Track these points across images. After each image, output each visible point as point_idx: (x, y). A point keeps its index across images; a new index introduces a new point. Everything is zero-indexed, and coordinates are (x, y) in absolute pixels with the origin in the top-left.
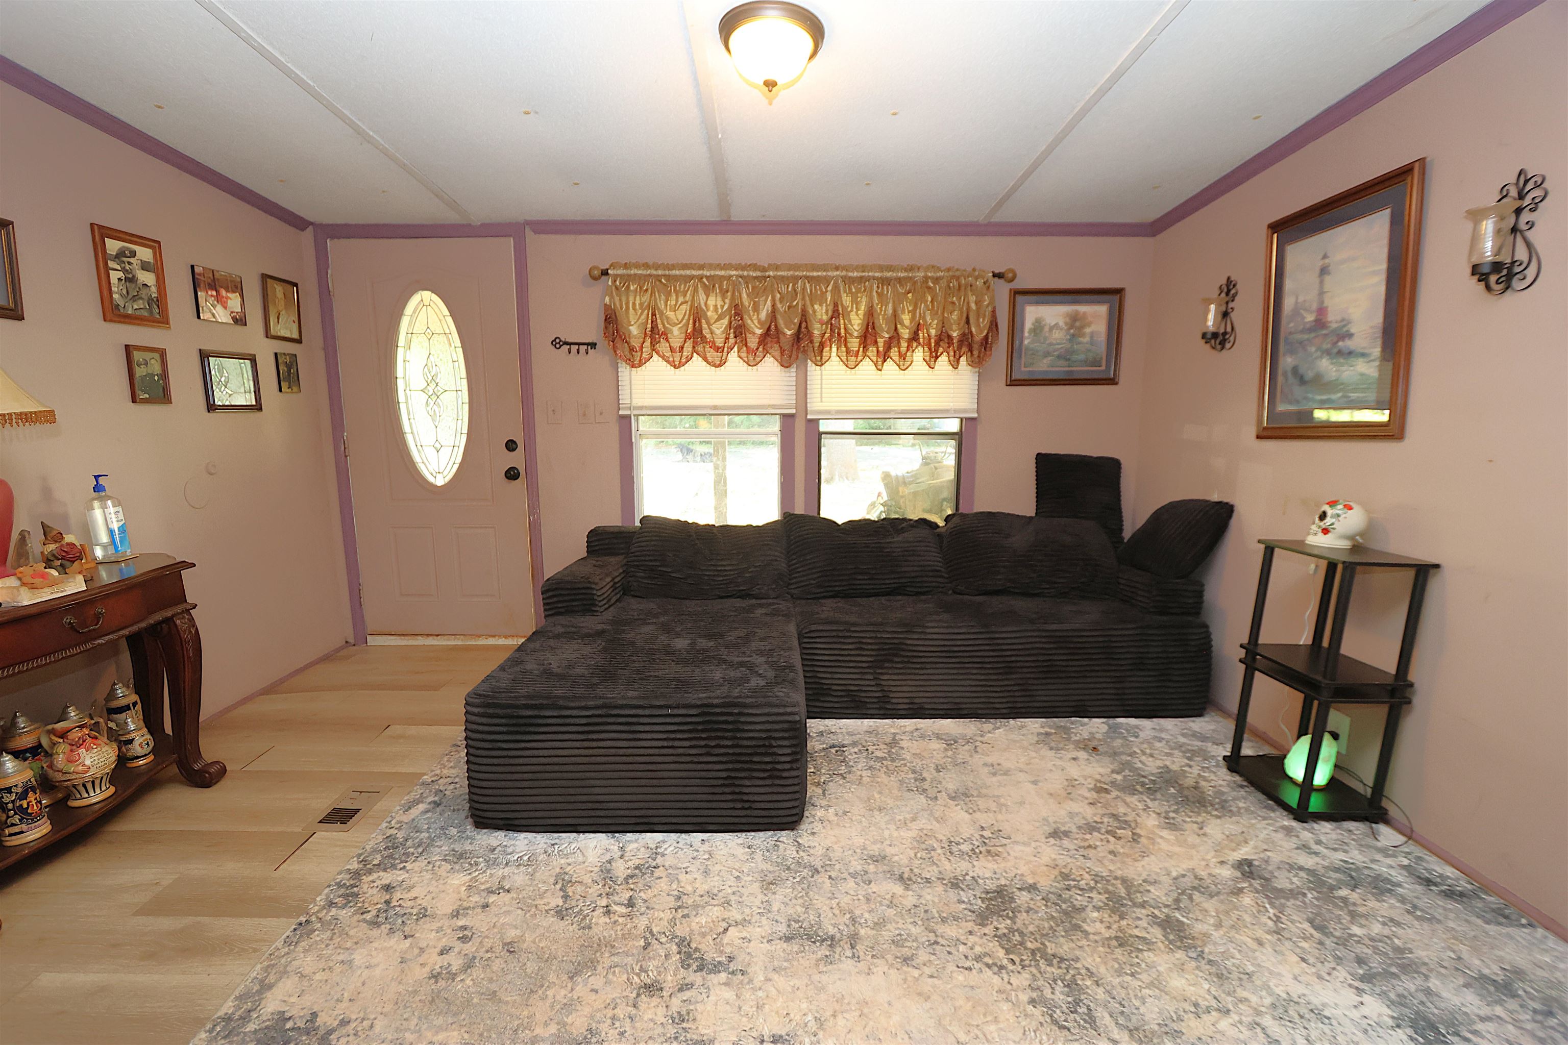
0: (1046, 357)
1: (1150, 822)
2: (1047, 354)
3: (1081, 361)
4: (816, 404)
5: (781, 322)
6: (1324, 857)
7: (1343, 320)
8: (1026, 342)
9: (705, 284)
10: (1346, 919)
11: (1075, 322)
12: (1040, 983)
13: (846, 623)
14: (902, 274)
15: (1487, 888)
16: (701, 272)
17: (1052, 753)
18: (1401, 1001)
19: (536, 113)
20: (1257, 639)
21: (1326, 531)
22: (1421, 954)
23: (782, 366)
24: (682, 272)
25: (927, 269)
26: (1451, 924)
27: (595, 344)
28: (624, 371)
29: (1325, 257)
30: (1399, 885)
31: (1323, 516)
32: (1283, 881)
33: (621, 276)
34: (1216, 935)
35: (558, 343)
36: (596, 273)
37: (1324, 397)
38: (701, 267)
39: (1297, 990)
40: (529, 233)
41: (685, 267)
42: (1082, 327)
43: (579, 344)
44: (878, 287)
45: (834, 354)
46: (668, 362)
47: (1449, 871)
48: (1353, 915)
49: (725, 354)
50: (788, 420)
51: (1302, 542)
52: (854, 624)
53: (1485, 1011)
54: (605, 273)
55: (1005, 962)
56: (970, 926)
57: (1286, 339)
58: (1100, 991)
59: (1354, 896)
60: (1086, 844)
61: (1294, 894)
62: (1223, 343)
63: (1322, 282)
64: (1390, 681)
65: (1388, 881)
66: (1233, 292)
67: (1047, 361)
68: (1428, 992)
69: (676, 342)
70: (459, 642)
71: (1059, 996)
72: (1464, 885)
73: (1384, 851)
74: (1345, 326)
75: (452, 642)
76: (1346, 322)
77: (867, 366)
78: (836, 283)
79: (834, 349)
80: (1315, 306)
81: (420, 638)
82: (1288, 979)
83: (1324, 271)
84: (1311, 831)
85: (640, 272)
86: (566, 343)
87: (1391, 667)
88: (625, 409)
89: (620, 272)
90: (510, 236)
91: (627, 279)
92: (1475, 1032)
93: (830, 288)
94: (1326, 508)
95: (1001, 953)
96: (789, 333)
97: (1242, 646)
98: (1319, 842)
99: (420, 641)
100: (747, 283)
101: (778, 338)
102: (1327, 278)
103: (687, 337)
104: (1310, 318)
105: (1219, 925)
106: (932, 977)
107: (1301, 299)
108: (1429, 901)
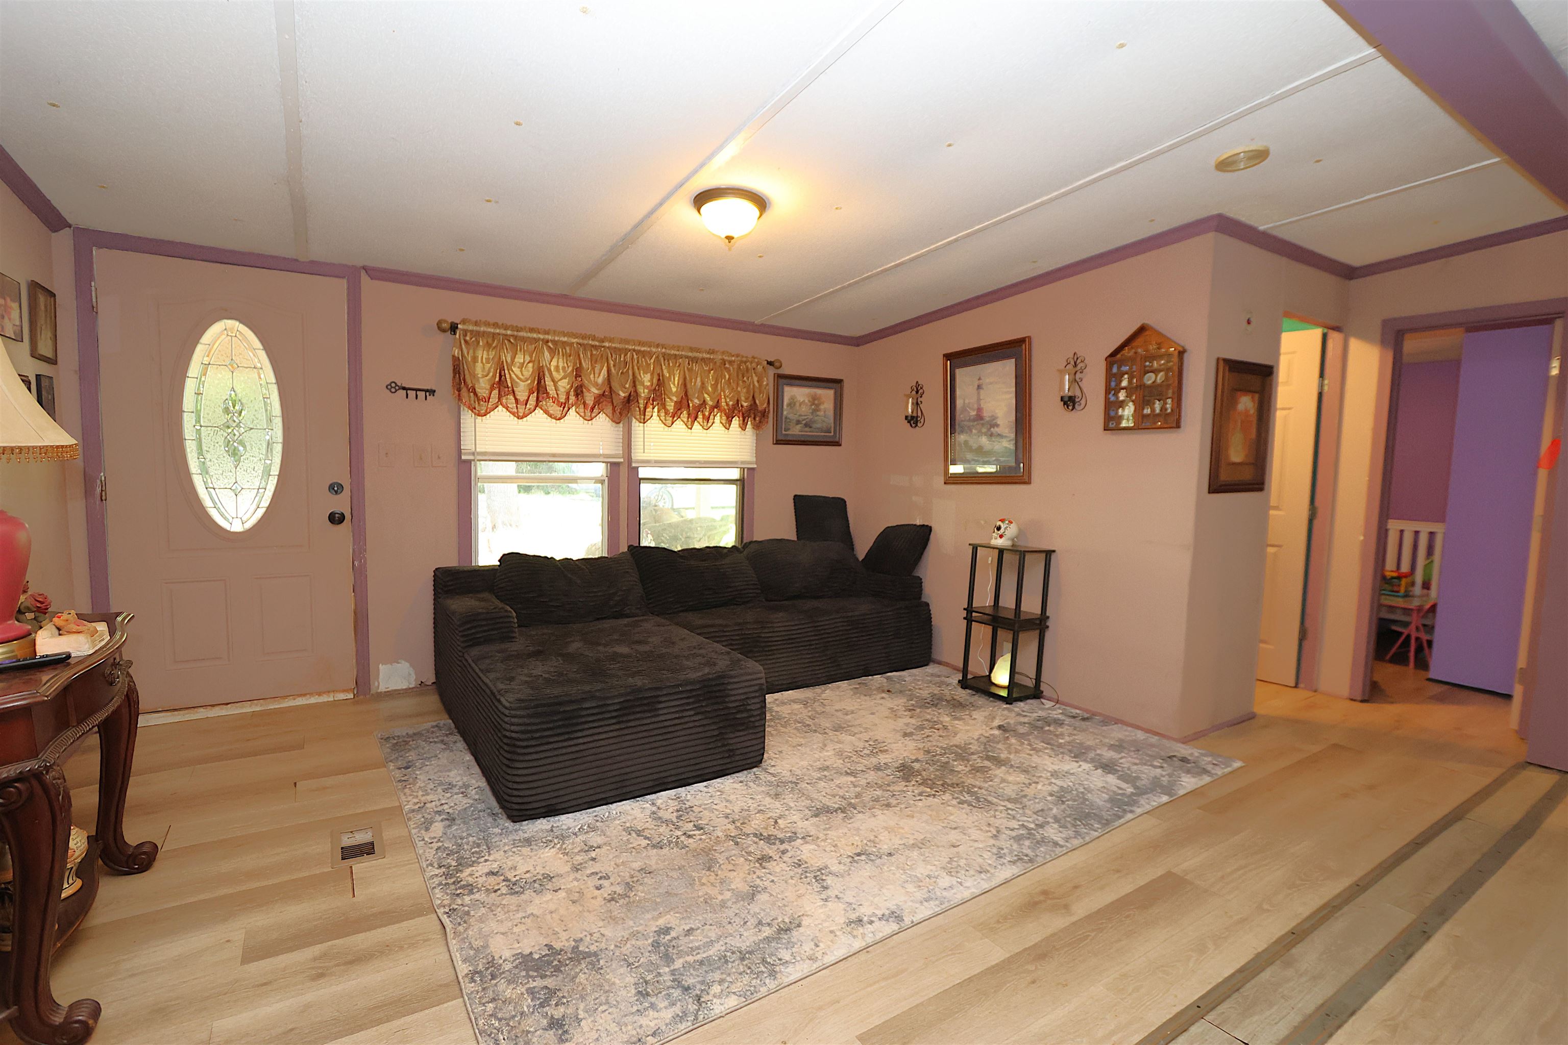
0: (797, 424)
1: (946, 719)
2: (798, 422)
3: (818, 428)
4: (638, 454)
5: (615, 385)
6: (1030, 717)
7: (993, 416)
8: (785, 413)
9: (549, 347)
10: (1055, 738)
11: (814, 400)
12: (956, 795)
13: (721, 625)
14: (705, 356)
15: (1094, 714)
16: (546, 337)
17: (867, 698)
18: (1092, 761)
19: (497, 202)
20: (972, 605)
21: (1001, 536)
22: (1089, 743)
23: (613, 421)
24: (529, 335)
25: (723, 353)
26: (1091, 730)
27: (435, 391)
28: (467, 418)
29: (980, 379)
30: (1064, 720)
31: (999, 528)
32: (1022, 730)
33: (472, 331)
34: (1012, 756)
35: (393, 387)
36: (445, 326)
37: (985, 460)
38: (547, 333)
39: (1056, 768)
40: (364, 278)
41: (532, 330)
42: (819, 404)
43: (417, 390)
44: (689, 363)
45: (655, 414)
46: (513, 414)
47: (1078, 711)
48: (1057, 736)
49: (566, 409)
50: (614, 467)
51: (989, 544)
52: (726, 626)
53: (1120, 756)
54: (454, 328)
55: (933, 793)
56: (904, 783)
57: (959, 425)
58: (983, 791)
59: (1052, 728)
60: (925, 735)
61: (1028, 734)
62: (916, 423)
63: (979, 393)
64: (1039, 617)
65: (1059, 720)
66: (921, 391)
67: (799, 427)
68: (1098, 755)
69: (522, 395)
70: (257, 708)
71: (968, 797)
72: (1086, 715)
73: (1049, 709)
74: (994, 420)
75: (248, 709)
76: (994, 418)
77: (679, 425)
78: (657, 357)
79: (656, 410)
80: (976, 406)
81: (202, 710)
82: (1050, 764)
83: (979, 387)
84: (1017, 707)
85: (489, 330)
86: (404, 388)
87: (1037, 610)
88: (465, 454)
89: (471, 328)
90: (343, 277)
91: (478, 334)
92: (1121, 763)
93: (652, 361)
94: (999, 523)
95: (929, 790)
96: (622, 394)
97: (964, 609)
98: (1023, 711)
99: (201, 714)
100: (585, 349)
101: (612, 398)
102: (982, 392)
103: (531, 392)
104: (973, 413)
105: (1010, 753)
106: (906, 808)
107: (967, 401)
108: (1078, 723)
